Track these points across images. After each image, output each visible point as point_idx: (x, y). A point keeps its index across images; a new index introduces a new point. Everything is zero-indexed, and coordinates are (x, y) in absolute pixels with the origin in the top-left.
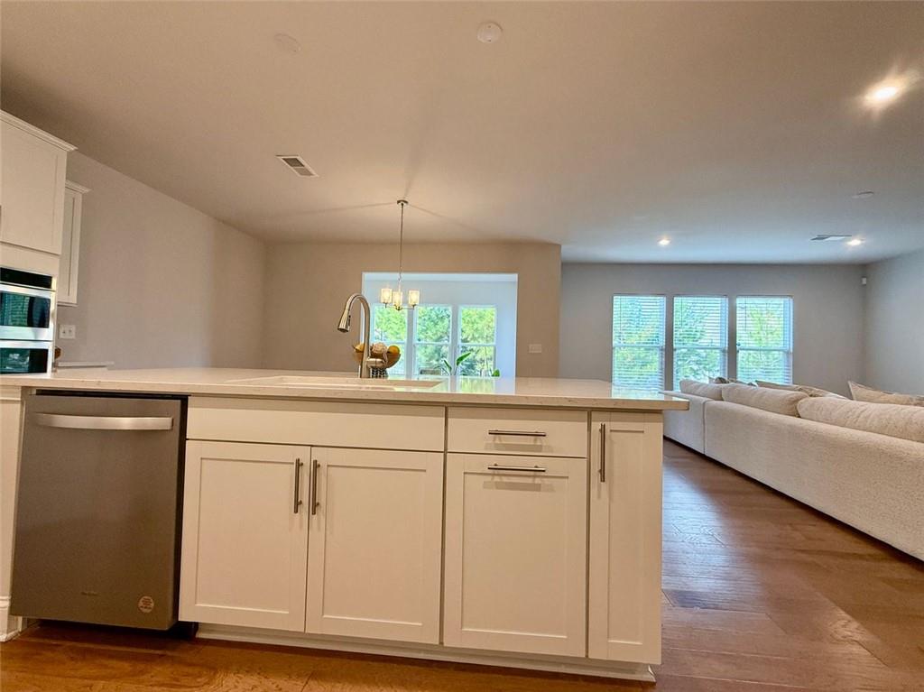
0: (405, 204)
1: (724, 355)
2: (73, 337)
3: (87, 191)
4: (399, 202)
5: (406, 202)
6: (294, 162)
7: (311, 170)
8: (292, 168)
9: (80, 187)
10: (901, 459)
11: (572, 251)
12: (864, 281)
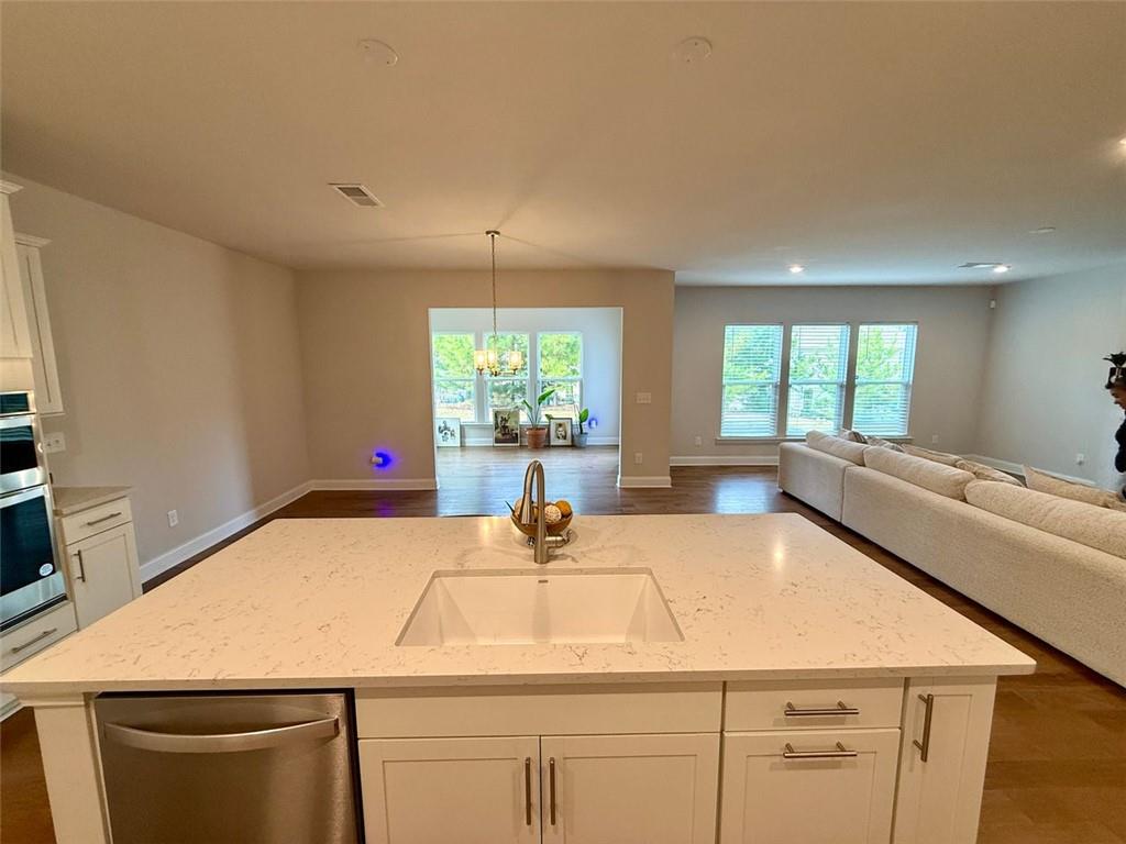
0: (496, 236)
1: (842, 391)
2: (64, 448)
3: (45, 242)
4: (488, 233)
5: (497, 233)
6: (354, 192)
7: (376, 199)
8: (348, 198)
9: (32, 239)
10: (1108, 580)
11: (685, 276)
12: (993, 304)
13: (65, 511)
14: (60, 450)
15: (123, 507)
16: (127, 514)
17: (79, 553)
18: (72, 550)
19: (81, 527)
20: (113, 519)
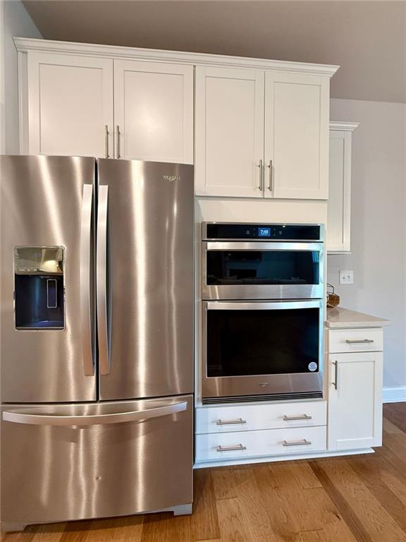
13: (332, 325)
14: (349, 283)
15: (377, 336)
16: (379, 343)
17: (336, 364)
18: (332, 358)
19: (342, 342)
20: (366, 345)
